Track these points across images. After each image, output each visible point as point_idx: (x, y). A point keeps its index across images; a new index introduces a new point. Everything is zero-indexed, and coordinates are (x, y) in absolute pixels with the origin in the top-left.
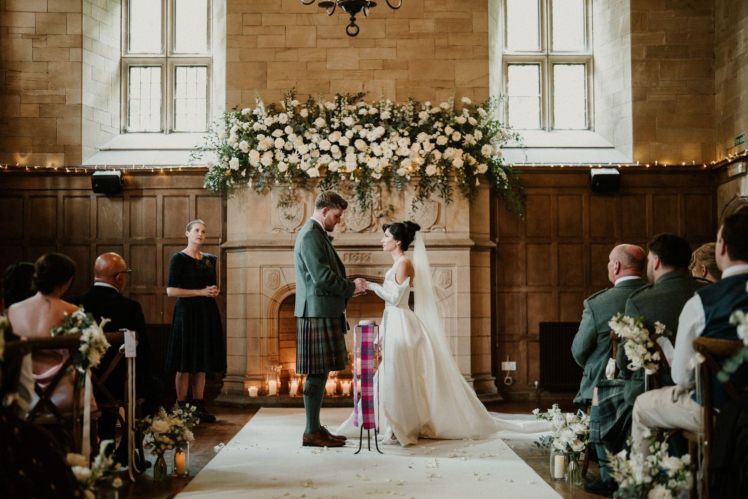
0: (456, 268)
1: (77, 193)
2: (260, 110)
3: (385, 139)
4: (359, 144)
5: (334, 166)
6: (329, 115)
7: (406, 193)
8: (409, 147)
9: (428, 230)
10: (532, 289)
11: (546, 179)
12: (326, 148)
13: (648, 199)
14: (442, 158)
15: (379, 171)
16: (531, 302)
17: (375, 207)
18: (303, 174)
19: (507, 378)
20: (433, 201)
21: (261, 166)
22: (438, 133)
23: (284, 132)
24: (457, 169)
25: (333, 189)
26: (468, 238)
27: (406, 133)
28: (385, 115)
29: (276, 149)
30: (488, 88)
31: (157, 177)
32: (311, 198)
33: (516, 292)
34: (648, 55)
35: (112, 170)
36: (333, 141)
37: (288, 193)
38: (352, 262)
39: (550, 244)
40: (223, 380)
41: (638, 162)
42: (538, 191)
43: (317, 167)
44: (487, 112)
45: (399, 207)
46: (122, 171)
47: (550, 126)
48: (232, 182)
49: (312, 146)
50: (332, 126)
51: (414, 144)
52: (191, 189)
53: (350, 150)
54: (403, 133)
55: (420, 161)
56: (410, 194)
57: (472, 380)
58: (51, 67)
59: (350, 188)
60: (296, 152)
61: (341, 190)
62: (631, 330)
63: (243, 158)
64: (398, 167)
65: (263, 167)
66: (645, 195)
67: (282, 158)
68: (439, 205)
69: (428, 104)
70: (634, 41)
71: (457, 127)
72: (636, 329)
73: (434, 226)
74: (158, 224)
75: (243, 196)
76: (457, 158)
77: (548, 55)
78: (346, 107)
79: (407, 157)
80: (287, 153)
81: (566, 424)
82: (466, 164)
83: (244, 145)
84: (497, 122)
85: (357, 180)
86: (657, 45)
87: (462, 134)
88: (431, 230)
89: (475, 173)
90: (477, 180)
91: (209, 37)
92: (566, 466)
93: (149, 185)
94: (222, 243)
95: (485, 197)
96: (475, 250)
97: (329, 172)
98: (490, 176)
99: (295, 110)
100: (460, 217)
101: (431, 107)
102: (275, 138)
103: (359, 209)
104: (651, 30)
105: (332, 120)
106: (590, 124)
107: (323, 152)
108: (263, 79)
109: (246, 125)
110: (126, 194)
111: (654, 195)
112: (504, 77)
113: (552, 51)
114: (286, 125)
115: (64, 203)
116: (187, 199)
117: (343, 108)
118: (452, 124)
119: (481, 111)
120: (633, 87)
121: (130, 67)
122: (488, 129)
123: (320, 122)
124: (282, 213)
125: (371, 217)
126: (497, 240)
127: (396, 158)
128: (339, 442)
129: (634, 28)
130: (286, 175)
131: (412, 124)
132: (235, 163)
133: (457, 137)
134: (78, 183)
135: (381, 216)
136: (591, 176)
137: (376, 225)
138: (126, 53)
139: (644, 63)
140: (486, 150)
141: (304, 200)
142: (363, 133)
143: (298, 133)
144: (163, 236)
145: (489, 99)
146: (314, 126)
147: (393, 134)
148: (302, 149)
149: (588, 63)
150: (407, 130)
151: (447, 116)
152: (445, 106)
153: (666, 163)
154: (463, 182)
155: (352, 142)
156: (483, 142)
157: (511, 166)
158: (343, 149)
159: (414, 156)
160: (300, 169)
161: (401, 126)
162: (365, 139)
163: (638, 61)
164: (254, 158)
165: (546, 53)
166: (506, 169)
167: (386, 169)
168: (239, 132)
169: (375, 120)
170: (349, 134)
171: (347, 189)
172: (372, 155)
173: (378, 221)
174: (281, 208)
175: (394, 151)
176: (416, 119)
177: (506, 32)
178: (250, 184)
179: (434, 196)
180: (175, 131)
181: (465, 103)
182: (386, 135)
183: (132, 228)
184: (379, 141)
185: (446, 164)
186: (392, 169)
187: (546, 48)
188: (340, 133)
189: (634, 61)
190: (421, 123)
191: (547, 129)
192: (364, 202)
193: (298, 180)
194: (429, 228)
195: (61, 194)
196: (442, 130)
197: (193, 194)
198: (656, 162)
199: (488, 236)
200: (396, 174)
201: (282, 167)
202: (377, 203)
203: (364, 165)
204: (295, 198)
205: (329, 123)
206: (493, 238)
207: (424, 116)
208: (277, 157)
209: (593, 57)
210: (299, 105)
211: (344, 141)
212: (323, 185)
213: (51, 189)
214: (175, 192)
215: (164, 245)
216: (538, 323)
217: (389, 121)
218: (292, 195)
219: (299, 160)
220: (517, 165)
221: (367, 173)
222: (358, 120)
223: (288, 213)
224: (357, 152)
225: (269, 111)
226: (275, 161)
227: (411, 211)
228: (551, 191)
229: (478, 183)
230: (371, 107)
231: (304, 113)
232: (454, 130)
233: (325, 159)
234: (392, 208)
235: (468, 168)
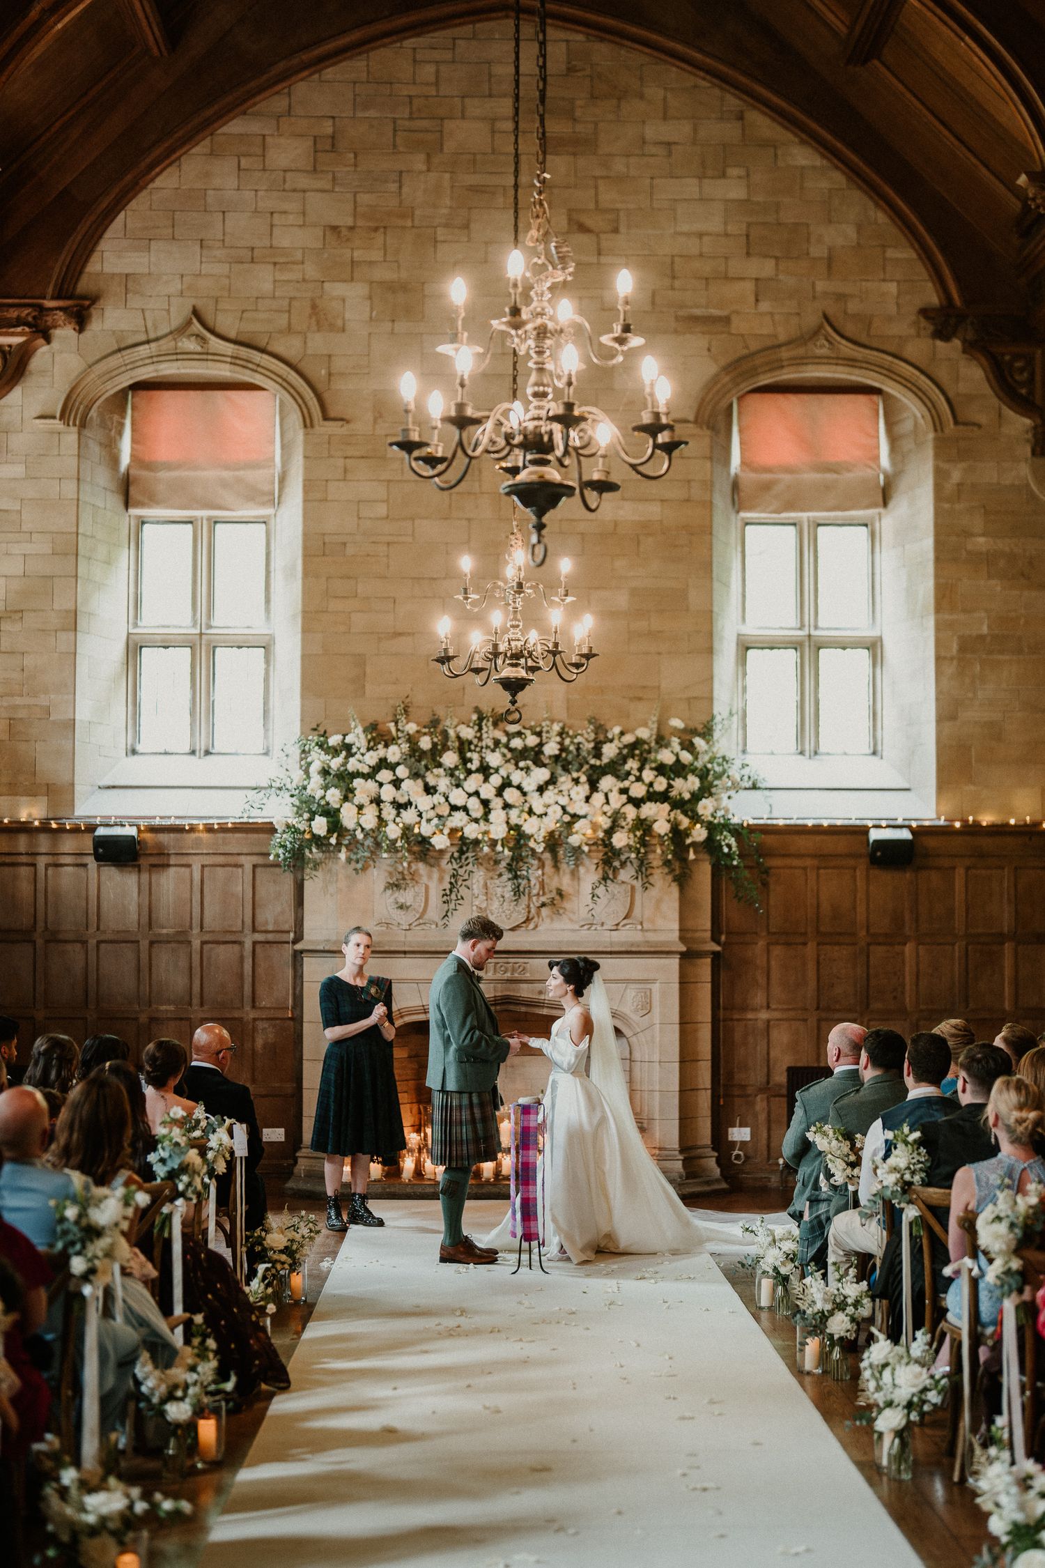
0: (658, 985)
1: (68, 860)
2: (357, 737)
3: (551, 787)
4: (511, 795)
5: (472, 831)
6: (463, 747)
7: (582, 870)
8: (587, 799)
9: (615, 928)
10: (777, 1015)
11: (802, 843)
12: (460, 803)
13: (959, 876)
14: (638, 817)
15: (541, 839)
16: (775, 1034)
17: (535, 892)
18: (424, 841)
19: (736, 1152)
20: (623, 882)
21: (360, 829)
22: (632, 778)
23: (394, 775)
24: (659, 835)
25: (471, 865)
26: (677, 939)
27: (583, 779)
28: (551, 749)
29: (382, 802)
30: (711, 699)
31: (193, 836)
32: (436, 875)
33: (750, 1020)
34: (962, 649)
35: (123, 826)
36: (471, 790)
37: (400, 869)
38: (499, 976)
39: (805, 944)
40: (297, 1154)
41: (943, 818)
42: (788, 861)
43: (446, 831)
44: (708, 742)
45: (570, 890)
46: (138, 827)
47: (812, 749)
48: (314, 850)
49: (438, 798)
50: (469, 765)
51: (595, 795)
52: (246, 854)
53: (496, 803)
54: (579, 778)
55: (605, 822)
56: (588, 871)
57: (681, 1157)
58: (28, 661)
59: (497, 862)
60: (413, 807)
61: (481, 864)
62: (829, 1143)
63: (332, 815)
64: (570, 834)
65: (363, 829)
66: (954, 868)
67: (392, 817)
68: (633, 888)
69: (617, 730)
70: (938, 628)
71: (661, 769)
72: (834, 1142)
73: (625, 922)
74: (194, 910)
75: (330, 871)
76: (660, 817)
77: (809, 636)
78: (491, 733)
79: (585, 817)
80: (400, 807)
81: (774, 1241)
82: (675, 827)
83: (334, 795)
84: (724, 758)
85: (507, 852)
86: (974, 633)
87: (669, 778)
88: (619, 927)
89: (688, 841)
90: (691, 851)
91: (268, 601)
92: (774, 1291)
93: (181, 848)
94: (295, 942)
95: (704, 874)
96: (688, 957)
97: (462, 838)
98: (710, 846)
99: (412, 740)
100: (664, 907)
101: (622, 733)
102: (381, 785)
103: (509, 894)
104: (964, 611)
105: (469, 755)
106: (875, 745)
107: (454, 808)
108: (359, 683)
109: (335, 763)
110: (143, 862)
111: (968, 869)
112: (740, 668)
113: (816, 627)
114: (398, 764)
115: (46, 875)
116: (240, 870)
117: (485, 736)
118: (653, 765)
119: (699, 742)
120: (937, 699)
121: (141, 647)
122: (708, 771)
123: (450, 759)
124: (392, 900)
125: (528, 906)
126: (723, 938)
127: (567, 818)
128: (488, 1257)
129: (938, 609)
130: (399, 844)
131: (593, 761)
132: (320, 825)
133: (661, 784)
134: (68, 844)
135: (543, 905)
136: (868, 840)
137: (536, 919)
138: (136, 625)
139: (955, 662)
140: (705, 807)
141: (425, 879)
142: (517, 777)
143: (415, 775)
144: (202, 928)
145: (713, 718)
146: (440, 765)
147: (562, 779)
148: (424, 802)
149: (874, 647)
150: (584, 773)
151: (646, 747)
152: (644, 733)
153: (986, 819)
154: (670, 857)
155: (500, 792)
156: (696, 797)
157: (745, 825)
158: (485, 803)
159: (594, 815)
160: (420, 834)
161: (576, 766)
162: (519, 788)
163: (945, 658)
164: (348, 816)
165: (805, 632)
166: (737, 831)
167: (551, 834)
168: (325, 772)
169: (535, 755)
170: (496, 780)
171: (492, 863)
172: (531, 812)
173: (538, 914)
174: (389, 892)
175: (563, 808)
176: (598, 755)
177: (744, 596)
178: (343, 855)
179: (626, 874)
180: (213, 751)
181: (675, 728)
182: (552, 781)
183: (154, 916)
184: (541, 789)
185: (643, 826)
186: (560, 836)
187: (807, 624)
188: (480, 777)
189: (938, 659)
190: (605, 760)
191: (807, 753)
192: (518, 887)
193: (416, 849)
194: (617, 925)
195: (42, 861)
196: (638, 774)
197: (248, 862)
198: (971, 818)
199: (709, 934)
200: (567, 843)
201: (393, 831)
202: (537, 886)
203: (517, 828)
204: (410, 877)
205: (465, 761)
206: (715, 939)
207: (609, 751)
208: (385, 815)
209: (881, 638)
210: (418, 732)
211: (488, 791)
212: (455, 859)
213: (27, 854)
214: (221, 859)
215: (203, 943)
216: (785, 1067)
217: (556, 758)
218: (406, 872)
219: (419, 819)
220: (756, 822)
221: (522, 842)
222: (509, 755)
223: (401, 900)
224: (507, 806)
225: (369, 737)
226: (381, 821)
227: (589, 901)
228: (809, 862)
229: (692, 856)
230: (528, 732)
231: (425, 743)
232: (656, 773)
233: (458, 819)
234: (560, 893)
235: (678, 834)
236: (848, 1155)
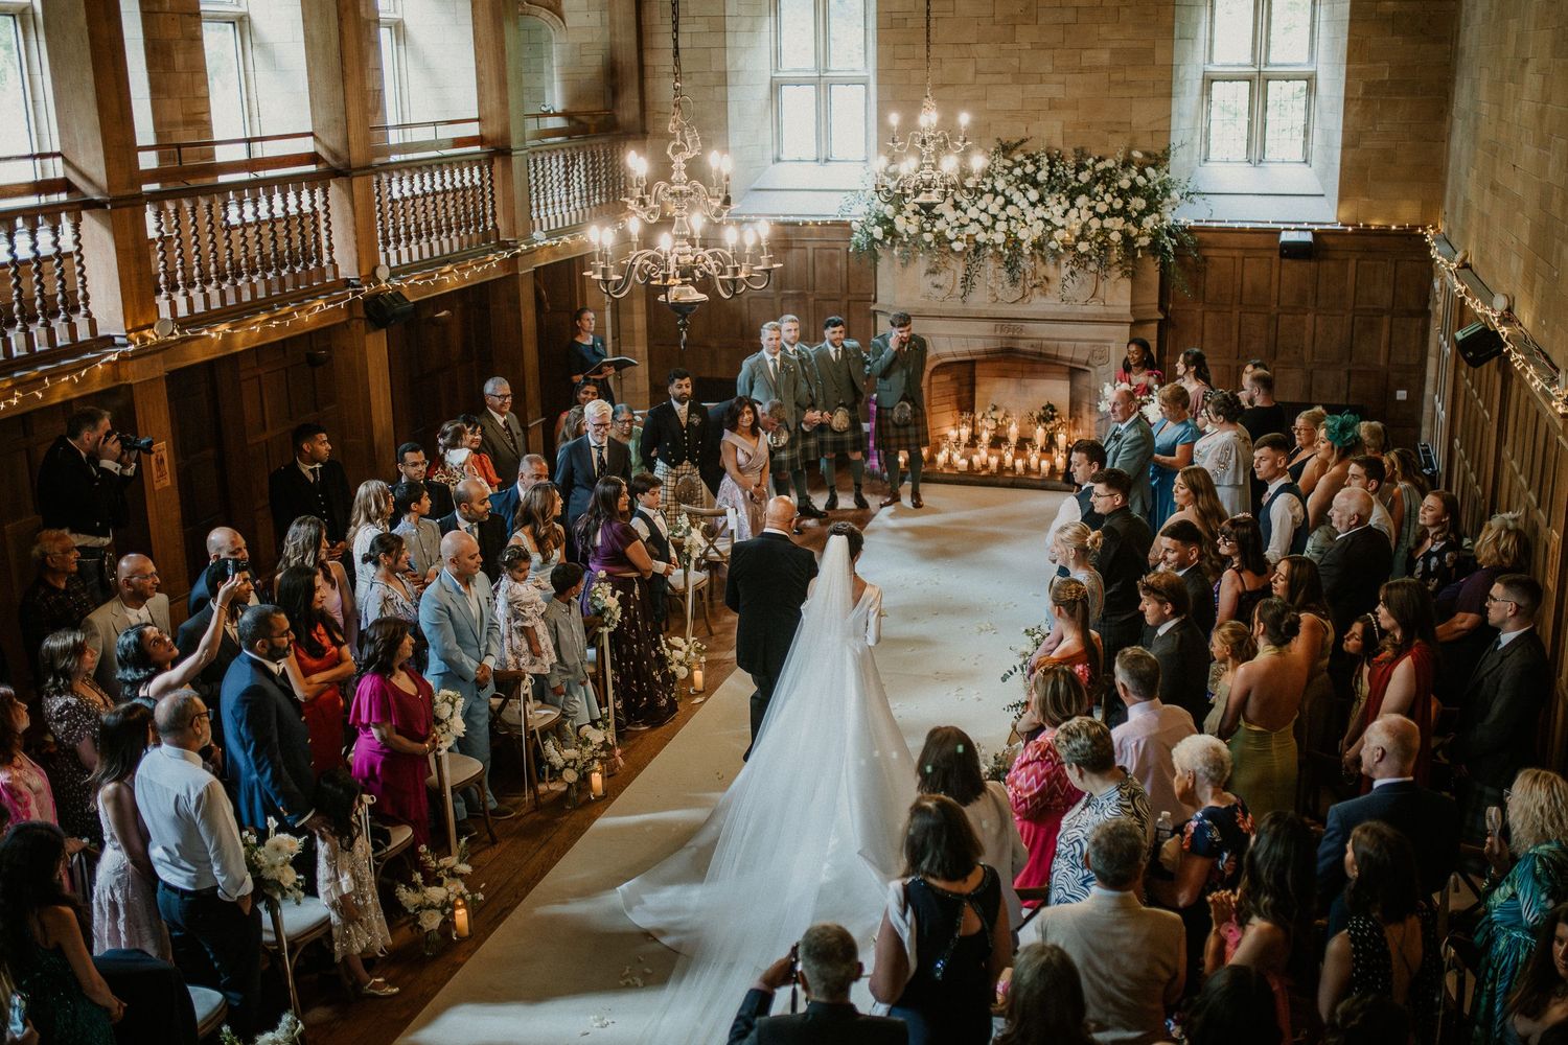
0: (1113, 343)
3: (1039, 205)
4: (1011, 210)
5: (981, 237)
7: (1060, 264)
8: (1065, 214)
9: (1084, 304)
11: (1232, 239)
12: (975, 217)
13: (1352, 264)
14: (1102, 227)
15: (1030, 244)
17: (1028, 278)
18: (951, 242)
20: (1090, 272)
21: (906, 234)
22: (1098, 198)
24: (1115, 241)
25: (981, 261)
26: (1128, 312)
27: (1064, 197)
28: (1043, 175)
30: (1168, 133)
31: (806, 229)
32: (961, 264)
34: (1366, 92)
36: (983, 208)
37: (935, 261)
38: (1004, 334)
39: (1230, 312)
41: (1339, 223)
42: (1221, 252)
44: (1159, 170)
45: (1053, 277)
47: (1258, 158)
48: (880, 245)
51: (1071, 210)
52: (842, 241)
53: (1001, 217)
54: (1060, 198)
55: (1075, 232)
56: (1063, 266)
59: (999, 259)
61: (989, 261)
63: (887, 224)
64: (1050, 240)
65: (909, 234)
66: (1348, 259)
68: (1097, 276)
71: (1121, 193)
73: (1092, 299)
74: (809, 277)
75: (891, 260)
76: (1116, 228)
77: (1261, 71)
78: (1002, 162)
79: (1062, 227)
82: (1125, 235)
83: (889, 210)
84: (1171, 180)
85: (1006, 251)
86: (1377, 79)
87: (1124, 199)
88: (1088, 303)
89: (1136, 245)
90: (1140, 252)
93: (799, 236)
94: (873, 303)
96: (1137, 324)
97: (976, 242)
98: (1155, 248)
100: (1120, 292)
101: (1097, 162)
103: (1009, 280)
104: (1371, 62)
106: (1305, 156)
107: (971, 220)
111: (1358, 260)
112: (1205, 97)
113: (1266, 64)
116: (838, 251)
117: (997, 165)
118: (1115, 188)
120: (1344, 131)
121: (781, 86)
122: (1156, 192)
124: (930, 281)
125: (1023, 287)
126: (1168, 312)
127: (1049, 228)
129: (1349, 58)
130: (932, 245)
131: (1072, 185)
132: (879, 231)
133: (1118, 204)
135: (1035, 286)
136: (1278, 239)
137: (1029, 297)
138: (777, 71)
139: (1360, 102)
140: (1148, 222)
141: (953, 267)
142: (1016, 197)
144: (814, 290)
145: (1169, 147)
147: (1048, 199)
148: (950, 215)
149: (1310, 80)
150: (1065, 193)
151: (1112, 173)
152: (1113, 162)
153: (1376, 223)
154: (1122, 257)
155: (1003, 208)
156: (1143, 214)
157: (1187, 227)
158: (994, 217)
159: (1069, 225)
160: (946, 239)
161: (1060, 188)
162: (1018, 205)
163: (1352, 99)
164: (900, 224)
165: (1258, 67)
166: (1180, 233)
167: (1037, 240)
169: (1031, 180)
170: (1001, 199)
171: (996, 259)
172: (1024, 223)
173: (1031, 293)
174: (929, 276)
175: (1047, 220)
176: (1077, 179)
178: (895, 252)
179: (1092, 267)
180: (830, 159)
181: (1136, 158)
182: (1042, 199)
184: (1033, 206)
185: (1103, 235)
186: (1044, 241)
187: (1258, 61)
188: (990, 197)
189: (1347, 100)
190: (1081, 184)
191: (1252, 162)
192: (1013, 277)
193: (946, 247)
194: (1086, 302)
196: (1102, 195)
197: (844, 245)
198: (1361, 224)
199: (1156, 307)
200: (1049, 246)
201: (928, 236)
202: (1031, 274)
203: (1014, 235)
204: (942, 267)
206: (1162, 309)
209: (1315, 74)
211: (995, 208)
212: (970, 258)
214: (825, 244)
217: (1046, 182)
218: (938, 263)
219: (947, 227)
220: (1196, 224)
221: (1016, 245)
222: (1012, 180)
223: (937, 282)
224: (1008, 219)
228: (1236, 253)
229: (1139, 255)
230: (1028, 162)
232: (1116, 195)
233: (973, 228)
234: (1047, 279)
235: (1128, 240)
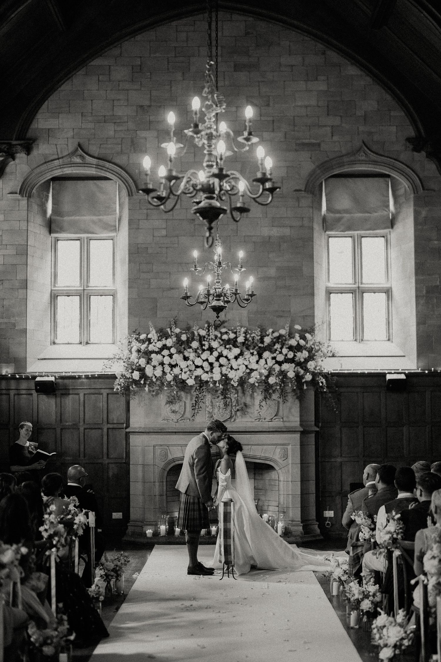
0: (290, 446)
1: (24, 392)
2: (153, 335)
3: (241, 357)
4: (222, 360)
5: (205, 377)
6: (201, 339)
7: (255, 394)
8: (257, 362)
9: (271, 420)
10: (346, 459)
12: (199, 364)
13: (428, 395)
14: (280, 370)
15: (236, 380)
16: (344, 468)
17: (234, 404)
18: (183, 382)
19: (327, 522)
20: (274, 400)
21: (154, 377)
22: (277, 352)
23: (170, 352)
24: (290, 378)
25: (205, 392)
26: (299, 425)
27: (255, 353)
28: (241, 339)
29: (164, 364)
30: (313, 316)
31: (80, 380)
32: (189, 398)
33: (333, 462)
34: (428, 292)
35: (48, 376)
36: (204, 359)
37: (173, 395)
39: (358, 427)
40: (128, 524)
41: (420, 369)
42: (349, 389)
43: (193, 377)
44: (312, 336)
45: (250, 404)
46: (55, 377)
47: (361, 338)
48: (134, 386)
49: (189, 362)
50: (204, 347)
51: (261, 360)
52: (104, 389)
53: (216, 364)
54: (253, 352)
55: (265, 372)
56: (258, 395)
58: (6, 303)
59: (217, 391)
60: (178, 366)
61: (210, 392)
63: (141, 370)
64: (249, 378)
65: (156, 377)
66: (425, 392)
67: (169, 371)
68: (279, 402)
69: (271, 330)
70: (417, 282)
71: (291, 348)
73: (275, 417)
74: (81, 414)
75: (141, 396)
76: (290, 370)
77: (359, 287)
78: (213, 333)
79: (256, 370)
80: (172, 366)
82: (297, 375)
83: (142, 362)
84: (319, 342)
85: (221, 386)
86: (434, 285)
87: (294, 352)
88: (273, 420)
89: (303, 381)
90: (305, 385)
91: (114, 275)
92: (339, 588)
93: (74, 386)
94: (126, 428)
95: (311, 396)
96: (304, 433)
97: (201, 380)
98: (314, 382)
99: (178, 336)
100: (293, 410)
101: (273, 332)
102: (164, 356)
103: (222, 406)
104: (429, 275)
105: (203, 342)
106: (389, 336)
107: (197, 367)
108: (154, 310)
109: (143, 347)
110: (58, 393)
111: (432, 392)
112: (327, 302)
113: (362, 283)
114: (171, 347)
115: (14, 399)
116: (101, 396)
117: (211, 334)
118: (287, 346)
119: (308, 335)
120: (417, 315)
121: (57, 296)
122: (312, 348)
123: (195, 344)
124: (169, 408)
125: (231, 411)
126: (320, 424)
127: (248, 371)
128: (210, 572)
129: (417, 274)
130: (172, 383)
131: (260, 345)
132: (136, 375)
133: (291, 355)
134: (24, 385)
135: (238, 410)
136: (386, 379)
137: (235, 417)
138: (55, 286)
139: (425, 298)
140: (311, 365)
141: (184, 399)
142: (225, 352)
143: (179, 352)
144: (84, 422)
145: (314, 325)
146: (191, 347)
147: (246, 353)
148: (183, 364)
149: (388, 292)
150: (256, 350)
151: (284, 338)
152: (283, 332)
153: (440, 369)
154: (295, 388)
155: (217, 359)
156: (307, 360)
157: (330, 373)
158: (211, 364)
159: (261, 369)
160: (181, 379)
161: (252, 347)
162: (226, 357)
163: (420, 296)
164: (149, 371)
165: (356, 286)
166: (326, 376)
167: (241, 378)
168: (139, 351)
169: (234, 343)
170: (216, 354)
171: (214, 391)
172: (232, 368)
173: (236, 414)
174: (168, 405)
175: (246, 366)
176: (262, 342)
177: (329, 269)
178: (147, 389)
179: (275, 396)
180: (90, 342)
181: (297, 329)
182: (241, 354)
183: (63, 417)
184: (236, 358)
185: (283, 374)
186: (245, 378)
187: (357, 281)
188: (209, 352)
189: (417, 297)
190: (266, 344)
191: (358, 340)
192: (226, 402)
193: (180, 385)
194: (272, 419)
195: (12, 393)
196: (280, 350)
197: (105, 392)
198: (433, 369)
199: (313, 423)
200: (248, 382)
201: (169, 378)
202: (235, 402)
203: (226, 375)
204: (177, 398)
205: (202, 345)
206: (316, 425)
207: (267, 340)
208: (165, 370)
209: (391, 288)
210: (180, 332)
211: (212, 359)
212: (198, 390)
213: (5, 389)
214: (92, 391)
215: (85, 429)
216: (349, 484)
217: (243, 344)
218: (175, 396)
219: (181, 372)
220: (334, 372)
221: (228, 382)
222: (222, 343)
223: (173, 409)
224: (221, 366)
225: (159, 335)
226: (164, 373)
227: (258, 408)
228: (358, 390)
229: (305, 387)
230: (230, 332)
231: (184, 337)
232: (288, 350)
233: (199, 372)
234: (245, 405)
235: (298, 378)
236: (370, 525)
